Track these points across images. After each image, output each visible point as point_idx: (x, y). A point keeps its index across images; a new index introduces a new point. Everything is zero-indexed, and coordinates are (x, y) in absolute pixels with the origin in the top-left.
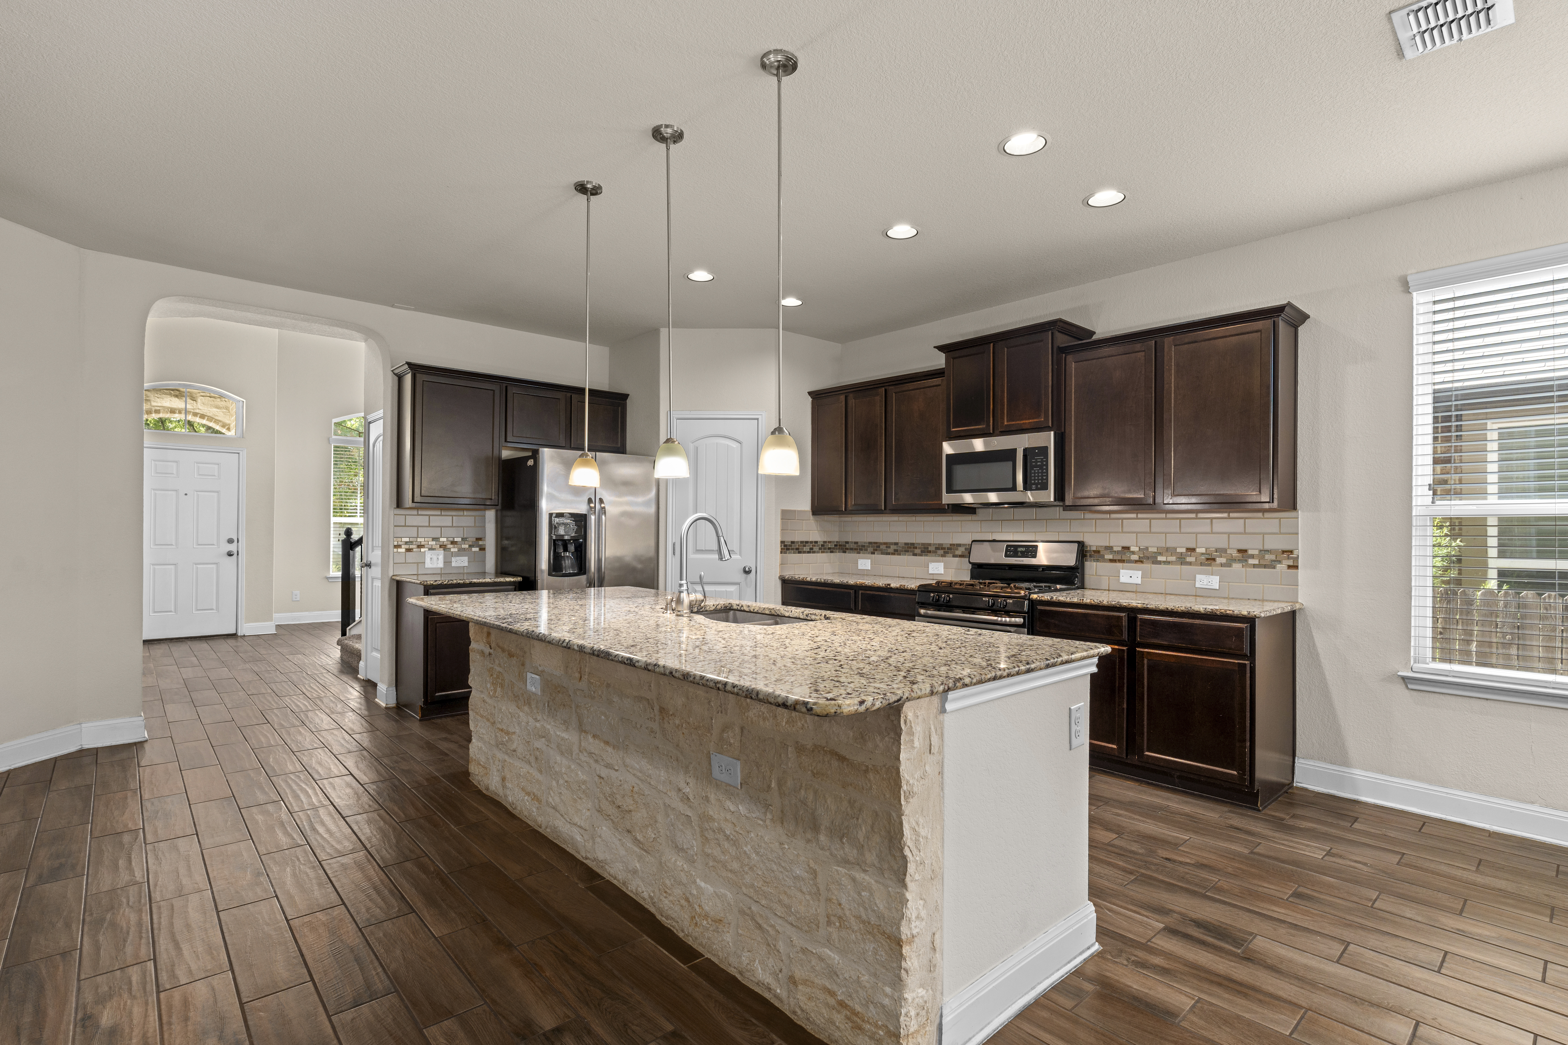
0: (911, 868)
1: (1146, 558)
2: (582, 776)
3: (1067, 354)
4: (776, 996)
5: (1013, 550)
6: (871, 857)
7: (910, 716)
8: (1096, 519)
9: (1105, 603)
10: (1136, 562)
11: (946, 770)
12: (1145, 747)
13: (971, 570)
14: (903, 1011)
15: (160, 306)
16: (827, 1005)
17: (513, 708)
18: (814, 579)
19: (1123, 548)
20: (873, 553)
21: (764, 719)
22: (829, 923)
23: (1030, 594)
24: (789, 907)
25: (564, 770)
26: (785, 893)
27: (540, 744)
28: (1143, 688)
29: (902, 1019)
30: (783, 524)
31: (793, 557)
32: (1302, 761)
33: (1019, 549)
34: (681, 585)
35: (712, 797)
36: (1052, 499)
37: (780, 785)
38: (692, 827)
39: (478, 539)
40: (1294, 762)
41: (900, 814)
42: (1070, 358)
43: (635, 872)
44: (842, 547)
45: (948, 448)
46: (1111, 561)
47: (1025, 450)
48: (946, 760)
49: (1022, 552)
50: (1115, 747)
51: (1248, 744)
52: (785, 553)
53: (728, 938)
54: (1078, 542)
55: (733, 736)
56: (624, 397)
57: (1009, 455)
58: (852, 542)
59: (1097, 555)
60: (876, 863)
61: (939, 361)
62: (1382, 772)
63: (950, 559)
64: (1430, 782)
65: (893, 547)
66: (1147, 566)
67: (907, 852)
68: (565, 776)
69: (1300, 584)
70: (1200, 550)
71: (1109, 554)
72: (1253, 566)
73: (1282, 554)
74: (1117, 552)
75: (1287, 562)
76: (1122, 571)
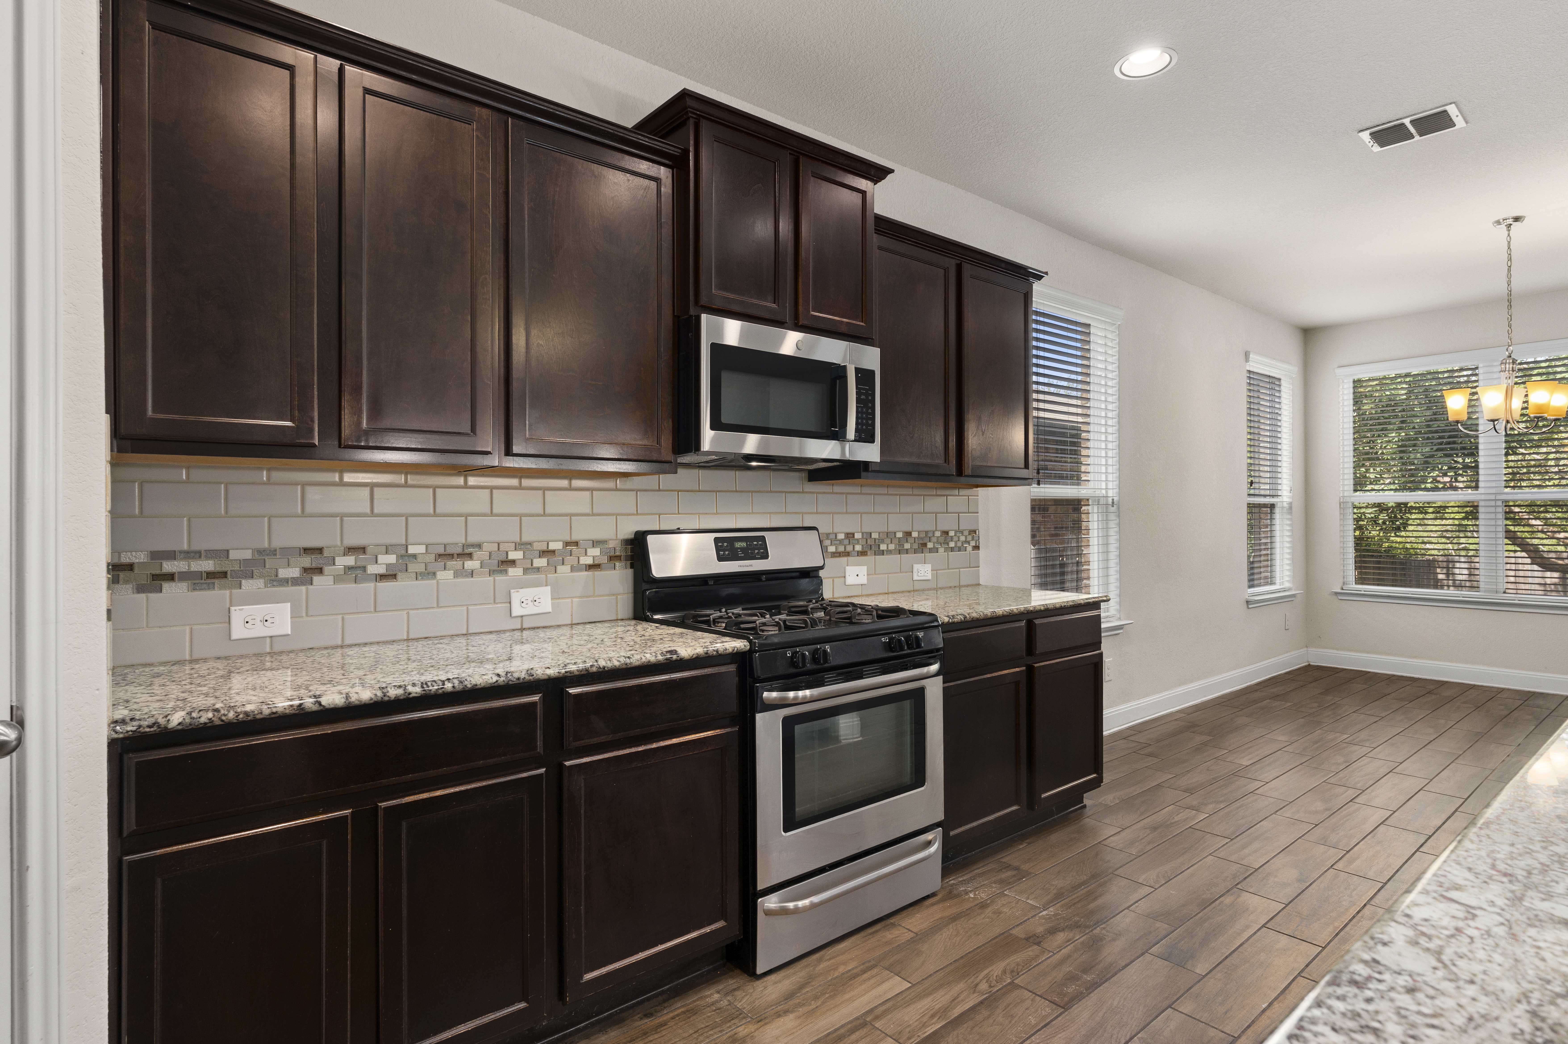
1: (870, 547)
5: (727, 546)
10: (860, 554)
19: (847, 535)
33: (738, 545)
46: (835, 554)
49: (743, 550)
50: (1018, 807)
63: (563, 576)
66: (870, 558)
69: (981, 565)
70: (915, 534)
71: (831, 545)
72: (952, 550)
73: (970, 534)
74: (841, 541)
75: (973, 543)
76: (848, 568)
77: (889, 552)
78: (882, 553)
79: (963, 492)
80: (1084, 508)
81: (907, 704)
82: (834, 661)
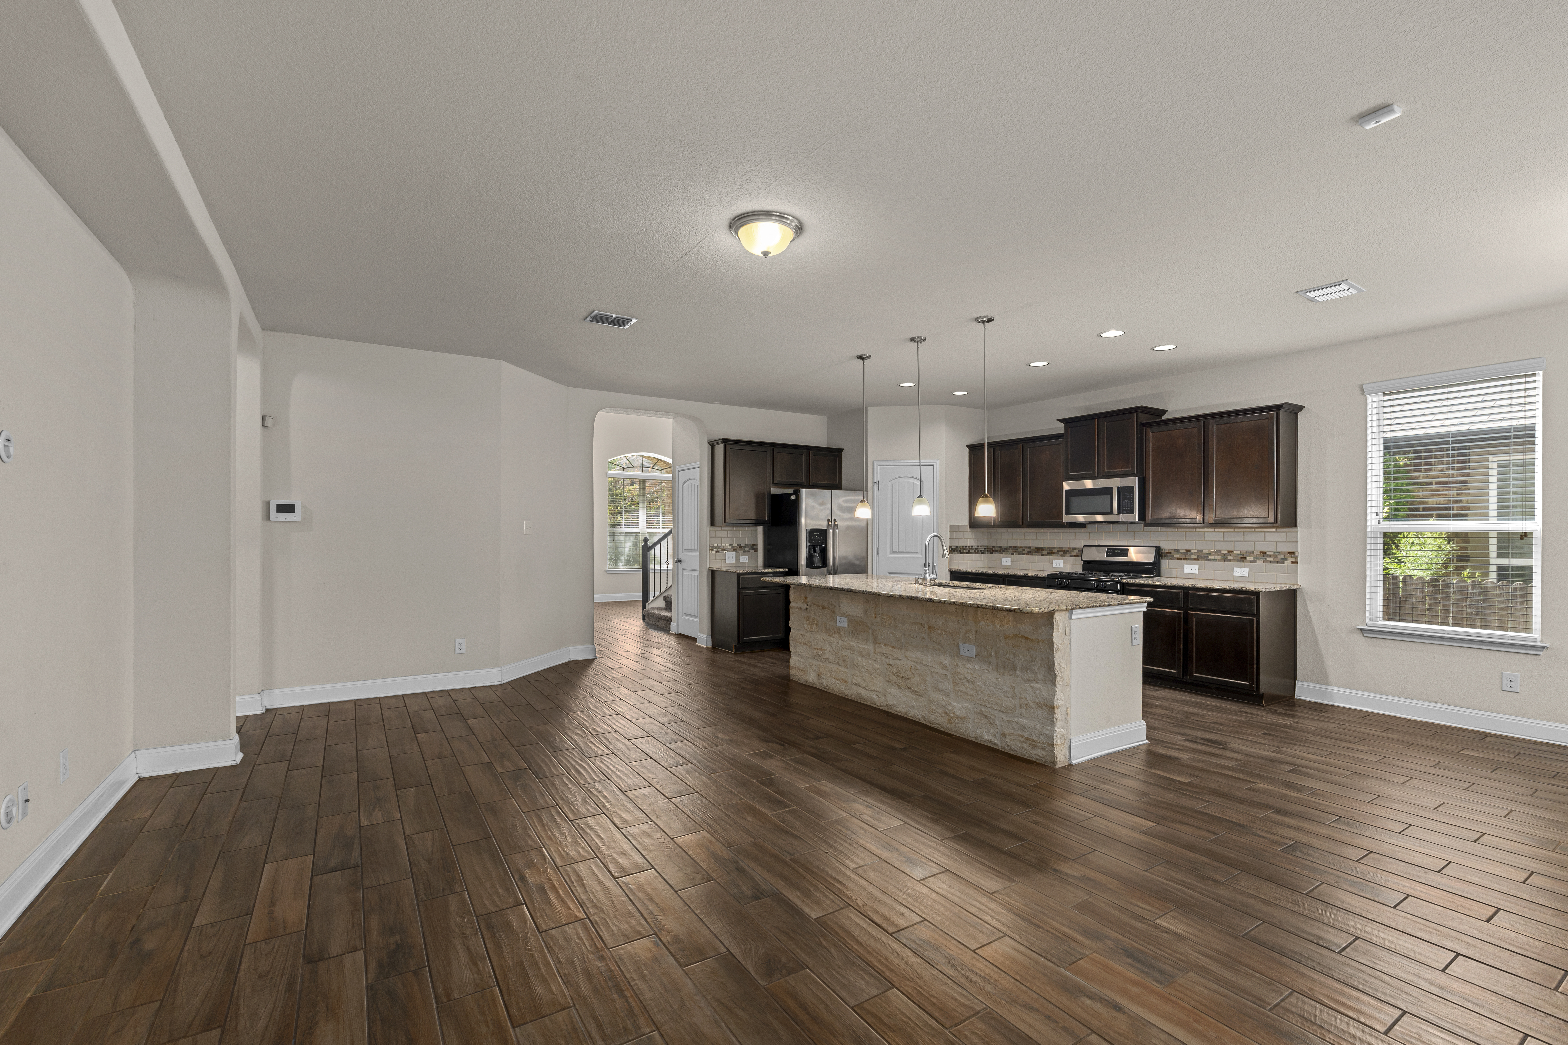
0: (1058, 679)
1: (1201, 557)
2: (876, 666)
3: (1147, 427)
4: (995, 744)
5: (1112, 552)
6: (1040, 677)
7: (1057, 618)
8: (1168, 532)
9: (1169, 584)
10: (1195, 559)
11: (1072, 643)
12: (1194, 670)
13: (1083, 565)
14: (1055, 735)
15: (600, 414)
16: (1020, 741)
17: (825, 636)
18: (974, 571)
19: (1186, 550)
20: (1012, 554)
21: (988, 626)
22: (1021, 707)
23: (1121, 579)
24: (1001, 705)
25: (864, 664)
26: (999, 699)
27: (847, 653)
28: (1193, 635)
29: (1054, 737)
30: (951, 534)
31: (957, 556)
32: (1300, 683)
33: (1116, 551)
34: (926, 570)
35: (960, 664)
36: (1137, 520)
37: (996, 653)
38: (948, 679)
39: (754, 545)
40: (1295, 684)
41: (1053, 657)
42: (1149, 430)
43: (913, 707)
44: (990, 550)
45: (1066, 486)
46: (1179, 559)
47: (1119, 488)
48: (1072, 639)
49: (1117, 553)
50: (1175, 671)
51: (1255, 666)
52: (952, 554)
53: (969, 725)
54: (1156, 547)
55: (971, 636)
56: (839, 451)
57: (1108, 491)
58: (997, 546)
59: (1169, 555)
60: (1043, 678)
61: (1060, 428)
62: (1349, 688)
63: (1068, 558)
64: (1377, 693)
65: (1027, 550)
66: (1202, 562)
67: (1056, 672)
68: (866, 667)
69: (1299, 573)
70: (1237, 553)
71: (1176, 554)
72: (1270, 562)
73: (1288, 554)
74: (1182, 553)
76: (1186, 565)
77: (1216, 560)
78: (1211, 560)
79: (1280, 531)
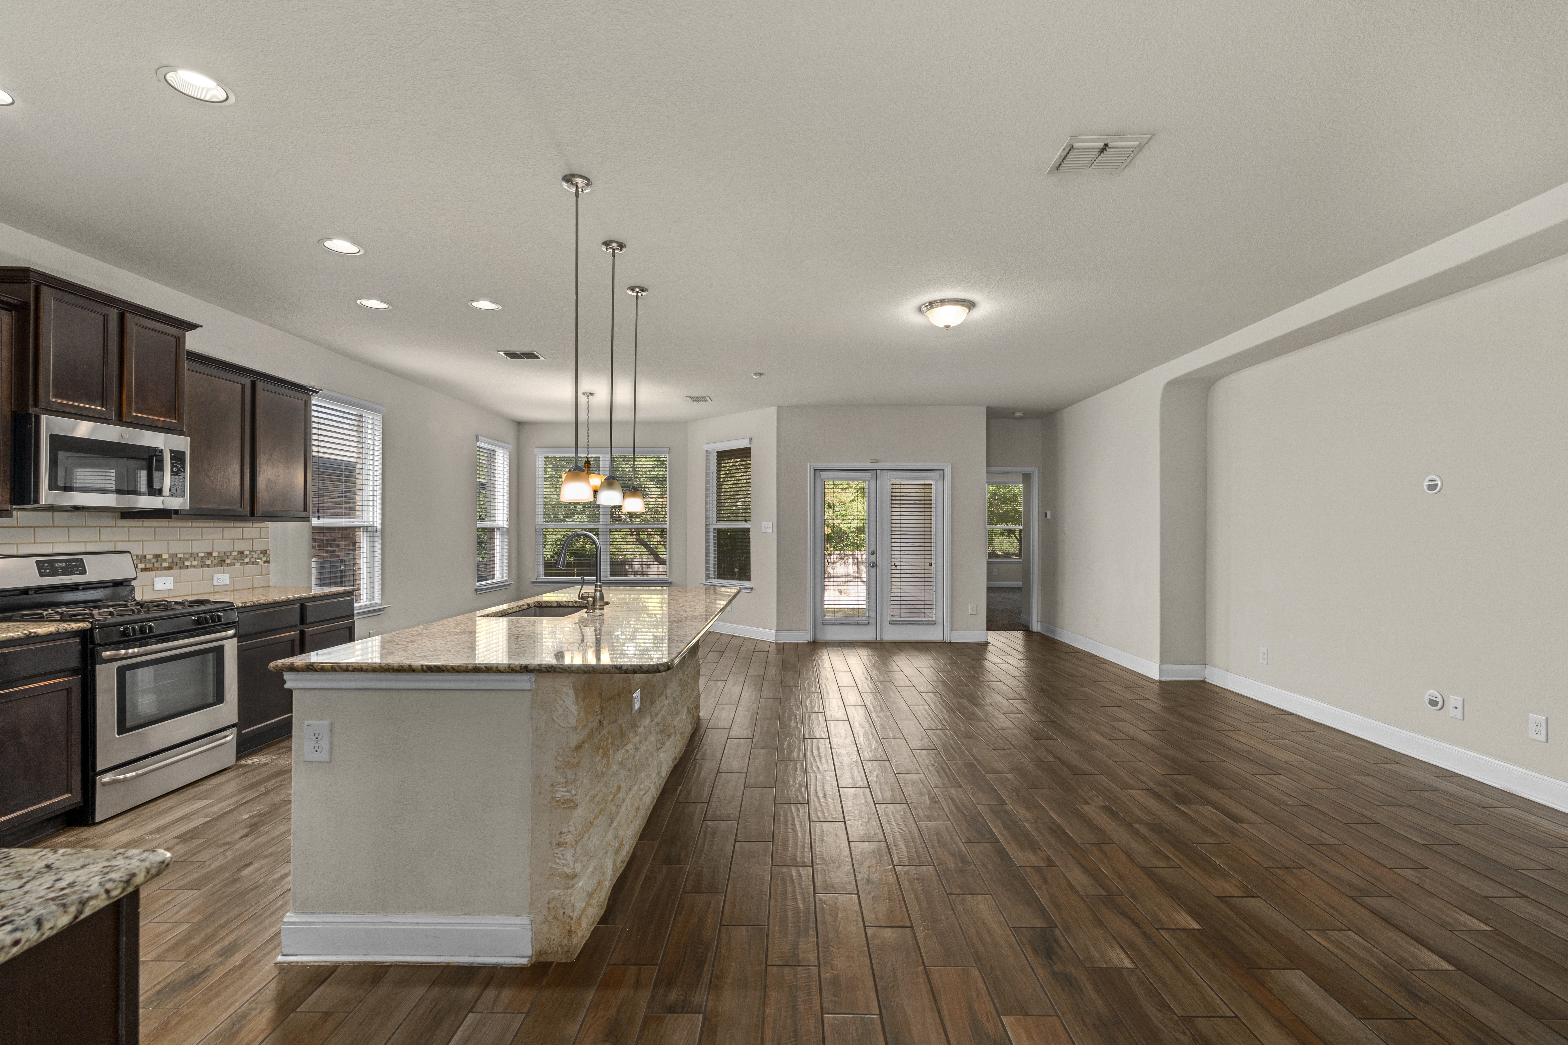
1: (174, 564)
5: (46, 566)
10: (168, 568)
19: (156, 556)
33: (58, 565)
46: (144, 570)
49: (62, 568)
66: (176, 571)
69: (270, 573)
70: (215, 554)
71: (141, 563)
72: (247, 563)
73: (261, 553)
74: (149, 560)
75: (264, 559)
76: (156, 579)
77: (192, 566)
78: (187, 567)
79: (256, 525)
80: (357, 533)
81: (211, 657)
82: (156, 632)
